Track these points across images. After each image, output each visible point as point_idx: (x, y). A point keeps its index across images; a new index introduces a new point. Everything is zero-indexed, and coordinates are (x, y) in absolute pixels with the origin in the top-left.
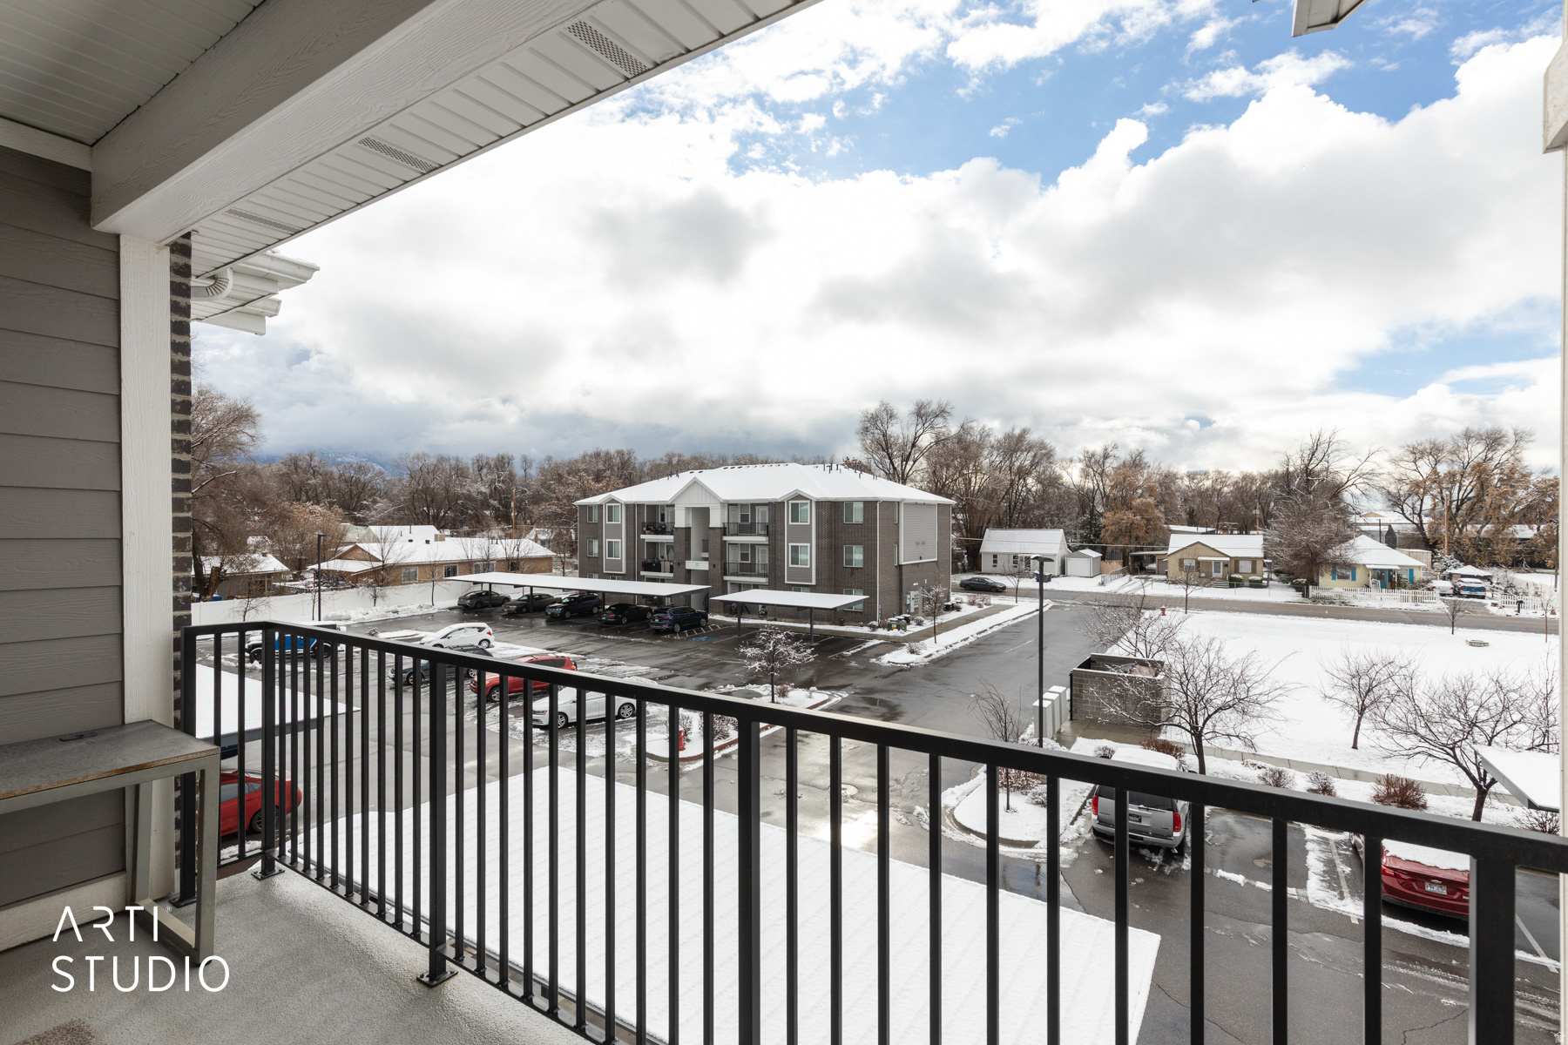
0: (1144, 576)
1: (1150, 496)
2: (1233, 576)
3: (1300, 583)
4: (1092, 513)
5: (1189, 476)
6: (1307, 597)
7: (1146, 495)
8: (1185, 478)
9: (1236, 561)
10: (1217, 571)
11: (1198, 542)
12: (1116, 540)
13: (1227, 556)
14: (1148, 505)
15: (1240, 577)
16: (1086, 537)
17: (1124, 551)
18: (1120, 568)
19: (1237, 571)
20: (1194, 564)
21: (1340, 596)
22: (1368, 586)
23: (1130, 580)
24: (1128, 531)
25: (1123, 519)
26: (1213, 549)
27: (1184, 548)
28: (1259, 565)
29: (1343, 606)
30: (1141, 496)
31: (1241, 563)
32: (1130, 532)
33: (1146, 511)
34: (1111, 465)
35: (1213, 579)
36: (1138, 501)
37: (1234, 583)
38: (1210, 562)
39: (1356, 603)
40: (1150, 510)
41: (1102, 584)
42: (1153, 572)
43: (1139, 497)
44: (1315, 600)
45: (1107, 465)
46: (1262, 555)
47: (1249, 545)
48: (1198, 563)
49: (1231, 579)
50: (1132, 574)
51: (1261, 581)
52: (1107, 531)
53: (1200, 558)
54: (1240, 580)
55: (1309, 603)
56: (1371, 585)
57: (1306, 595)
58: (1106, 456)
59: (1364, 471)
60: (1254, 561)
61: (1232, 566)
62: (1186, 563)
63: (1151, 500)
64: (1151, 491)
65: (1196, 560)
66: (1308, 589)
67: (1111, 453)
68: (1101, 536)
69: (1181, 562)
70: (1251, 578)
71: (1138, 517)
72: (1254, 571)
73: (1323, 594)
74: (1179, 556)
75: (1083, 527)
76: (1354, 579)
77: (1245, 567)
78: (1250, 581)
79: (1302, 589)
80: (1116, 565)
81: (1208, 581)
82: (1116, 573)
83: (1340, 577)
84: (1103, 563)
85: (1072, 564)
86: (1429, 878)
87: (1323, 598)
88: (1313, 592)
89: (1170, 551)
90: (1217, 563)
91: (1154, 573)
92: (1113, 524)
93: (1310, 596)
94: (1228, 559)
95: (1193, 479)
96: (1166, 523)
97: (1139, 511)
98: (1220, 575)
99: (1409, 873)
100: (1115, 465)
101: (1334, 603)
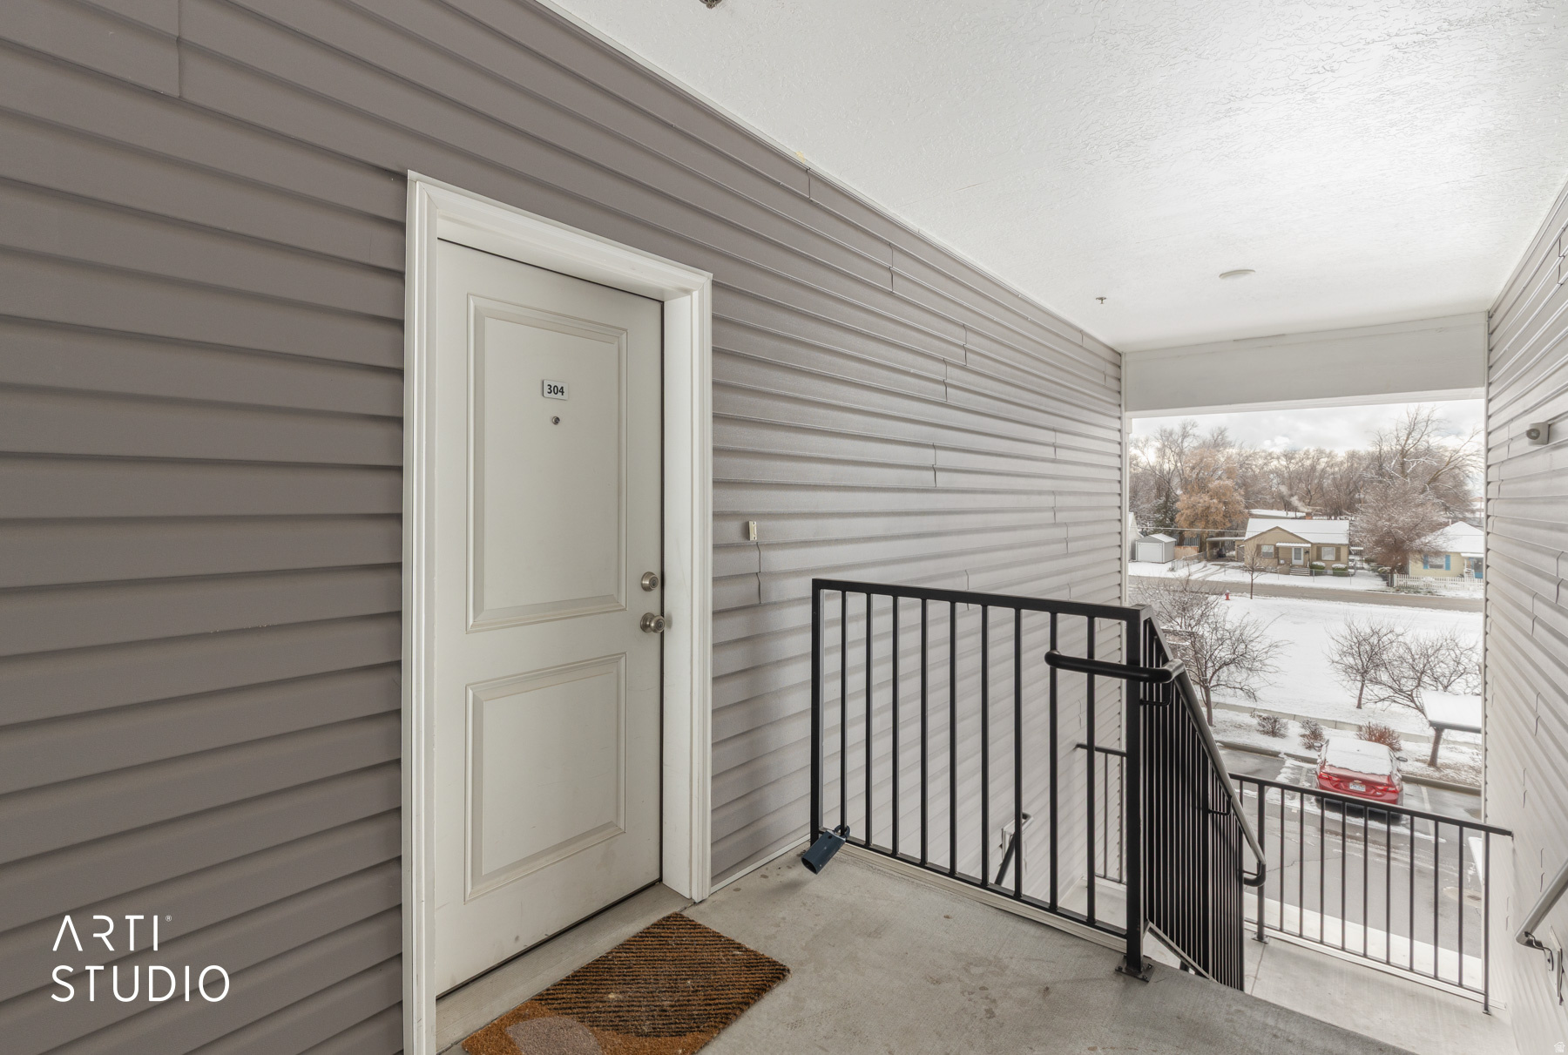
0: (1221, 563)
1: (1228, 478)
2: (1315, 563)
3: (1386, 571)
4: (1168, 496)
5: (1286, 456)
6: (1392, 585)
7: (1224, 477)
8: (1282, 458)
9: (1319, 548)
10: (1298, 558)
11: (1277, 528)
12: (1192, 524)
13: (1308, 542)
14: (1226, 487)
15: (1323, 564)
16: (1161, 521)
17: (1200, 536)
18: (1196, 554)
19: (1319, 558)
20: (1272, 550)
21: (1428, 586)
22: (1462, 576)
23: (1205, 566)
24: (1204, 515)
25: (1199, 503)
26: (1292, 534)
27: (1263, 533)
28: (1344, 552)
29: (1429, 595)
30: (1220, 478)
31: (1324, 550)
32: (1207, 516)
33: (1224, 494)
34: (1189, 444)
35: (1293, 566)
36: (1217, 482)
37: (1316, 571)
38: (1290, 548)
39: (1444, 593)
40: (1228, 494)
41: (1172, 570)
42: (1231, 559)
43: (1217, 479)
44: (1399, 589)
45: (1185, 444)
46: (1347, 542)
47: (1333, 531)
48: (1277, 549)
49: (1312, 567)
50: (1208, 561)
51: (1346, 569)
52: (1182, 515)
53: (1278, 544)
54: (1322, 568)
55: (1391, 591)
56: (1465, 575)
57: (1390, 584)
58: (1185, 435)
59: (1467, 453)
60: (1338, 548)
61: (1313, 553)
62: (1265, 549)
63: (1229, 483)
64: (1230, 473)
65: (1275, 546)
66: (1392, 577)
67: (1191, 432)
68: (1177, 520)
69: (1259, 547)
70: (1334, 566)
71: (1215, 501)
72: (1338, 559)
73: (1410, 583)
74: (1256, 542)
75: (1158, 511)
76: (1448, 567)
77: (1329, 556)
78: (1334, 569)
79: (1386, 577)
80: (1192, 551)
81: (1289, 570)
82: (1191, 559)
83: (1432, 567)
84: (1178, 549)
85: (1142, 549)
86: (1351, 779)
87: (1408, 588)
88: (1398, 579)
89: (1248, 535)
90: (1298, 550)
91: (1232, 561)
92: (1188, 508)
93: (1395, 585)
94: (1309, 545)
95: (1291, 458)
96: (1247, 507)
97: (1216, 494)
98: (1301, 562)
99: (1338, 776)
100: (1195, 444)
101: (1419, 592)
